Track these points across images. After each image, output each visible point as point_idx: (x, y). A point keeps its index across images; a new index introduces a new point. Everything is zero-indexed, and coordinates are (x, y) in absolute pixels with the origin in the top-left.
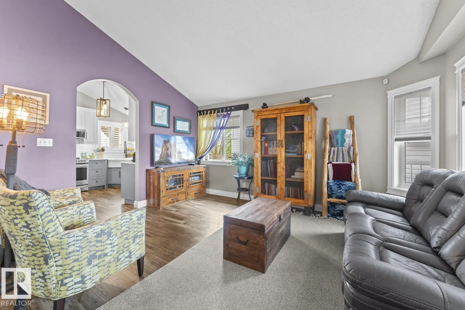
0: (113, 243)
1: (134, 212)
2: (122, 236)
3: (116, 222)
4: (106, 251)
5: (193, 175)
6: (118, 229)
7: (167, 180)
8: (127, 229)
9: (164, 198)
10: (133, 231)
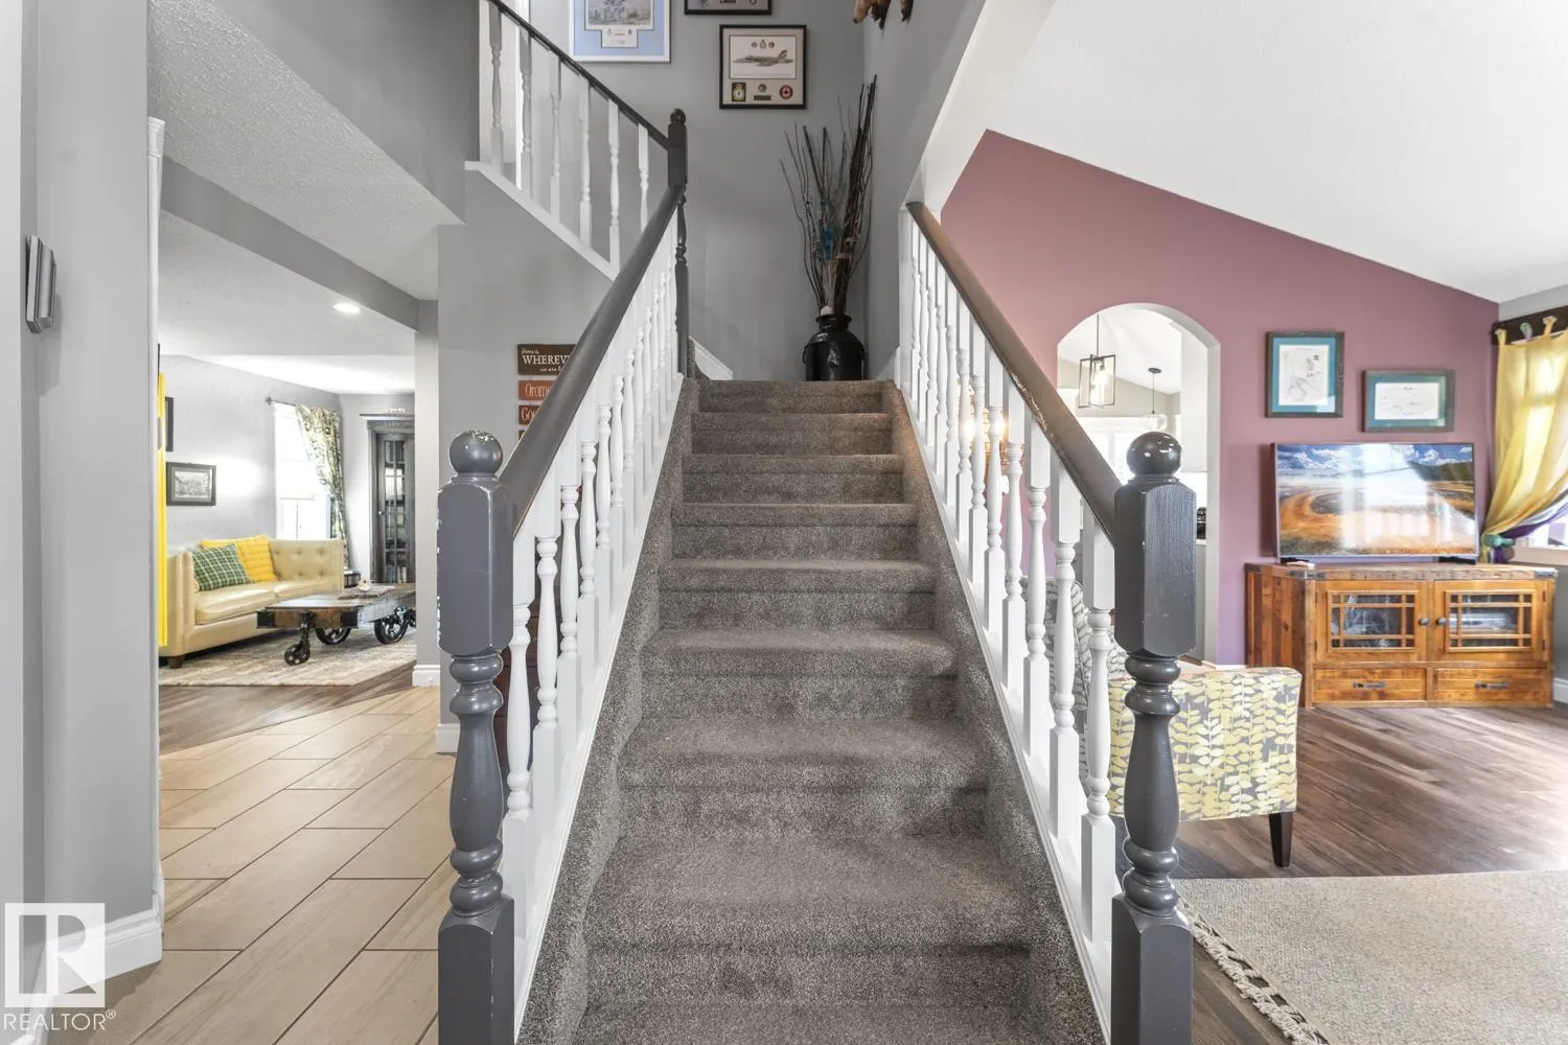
0: (1213, 737)
1: (1265, 674)
2: (1234, 729)
3: (1220, 686)
4: (1198, 751)
5: (1470, 604)
6: (1224, 707)
7: (1336, 611)
8: (1248, 714)
9: (1320, 674)
10: (1262, 727)
